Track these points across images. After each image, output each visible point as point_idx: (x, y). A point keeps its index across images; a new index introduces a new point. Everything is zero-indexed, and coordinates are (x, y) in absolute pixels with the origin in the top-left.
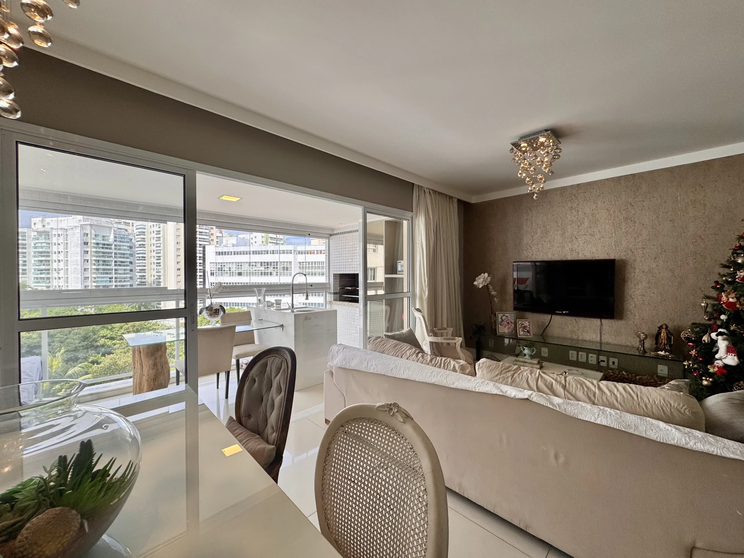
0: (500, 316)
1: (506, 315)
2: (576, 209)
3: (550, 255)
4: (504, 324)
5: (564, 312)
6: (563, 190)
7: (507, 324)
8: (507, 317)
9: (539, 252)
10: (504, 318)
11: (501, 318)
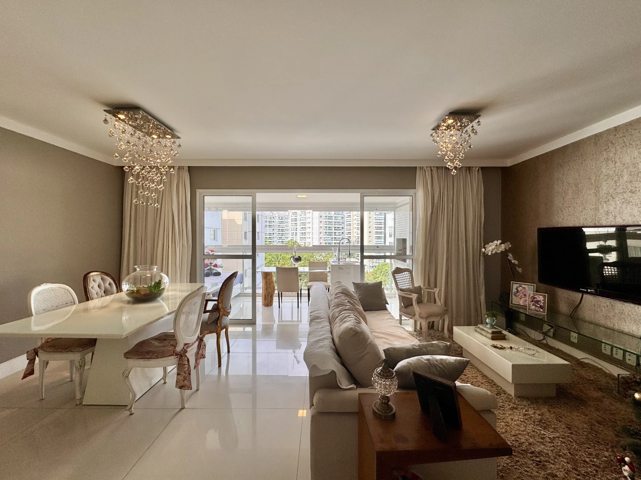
0: (515, 286)
1: (523, 286)
2: (613, 159)
3: (582, 219)
4: (519, 295)
5: (589, 290)
6: (597, 136)
7: (523, 296)
8: (524, 288)
9: (570, 217)
10: (520, 289)
11: (517, 289)
